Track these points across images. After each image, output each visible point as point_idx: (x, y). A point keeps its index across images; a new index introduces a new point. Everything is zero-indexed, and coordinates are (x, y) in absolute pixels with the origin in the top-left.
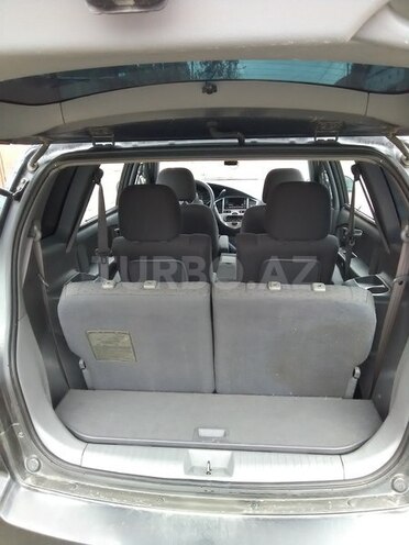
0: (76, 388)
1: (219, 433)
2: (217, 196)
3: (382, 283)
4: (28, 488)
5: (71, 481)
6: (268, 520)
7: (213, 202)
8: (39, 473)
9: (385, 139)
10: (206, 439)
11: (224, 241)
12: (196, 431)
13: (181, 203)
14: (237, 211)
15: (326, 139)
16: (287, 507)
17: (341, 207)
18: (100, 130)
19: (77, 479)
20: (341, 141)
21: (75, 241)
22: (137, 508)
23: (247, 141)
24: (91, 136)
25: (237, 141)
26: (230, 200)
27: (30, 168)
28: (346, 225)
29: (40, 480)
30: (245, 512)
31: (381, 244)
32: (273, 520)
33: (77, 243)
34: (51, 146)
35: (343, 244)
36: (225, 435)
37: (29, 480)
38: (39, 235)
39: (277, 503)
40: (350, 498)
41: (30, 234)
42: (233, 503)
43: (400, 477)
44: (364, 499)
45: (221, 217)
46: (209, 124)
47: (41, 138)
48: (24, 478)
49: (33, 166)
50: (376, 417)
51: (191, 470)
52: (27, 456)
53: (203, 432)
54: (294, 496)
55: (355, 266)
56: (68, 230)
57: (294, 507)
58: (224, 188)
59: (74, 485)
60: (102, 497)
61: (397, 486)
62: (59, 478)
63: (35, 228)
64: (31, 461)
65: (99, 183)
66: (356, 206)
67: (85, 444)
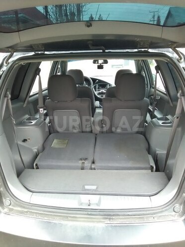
0: (28, 168)
1: (94, 187)
2: (94, 83)
3: (169, 120)
4: (5, 214)
5: (26, 210)
6: (116, 226)
7: (92, 86)
8: (10, 207)
9: (170, 50)
10: (88, 190)
11: (97, 103)
12: (84, 186)
13: (77, 85)
14: (103, 90)
15: (143, 50)
16: (125, 220)
17: (150, 87)
18: (38, 45)
19: (28, 209)
20: (150, 50)
21: (28, 101)
22: (56, 222)
23: (106, 51)
24: (33, 48)
25: (102, 51)
26: (100, 85)
27: (5, 64)
28: (153, 95)
29: (11, 210)
30: (106, 223)
31: (168, 102)
32: (119, 226)
33: (29, 102)
34: (15, 54)
35: (151, 104)
36: (97, 188)
37: (6, 210)
38: (10, 96)
39: (120, 218)
40: (154, 216)
41: (5, 96)
42: (100, 219)
43: (177, 206)
44: (160, 216)
45: (96, 93)
46: (88, 42)
47: (10, 49)
48: (4, 209)
49: (6, 63)
50: (166, 179)
51: (81, 204)
52: (5, 199)
53: (87, 187)
54: (129, 215)
55: (157, 113)
56: (25, 96)
57: (128, 220)
58: (97, 79)
59: (27, 212)
60: (40, 217)
61: (176, 210)
62: (19, 209)
63: (8, 93)
64: (6, 201)
65: (39, 74)
66: (157, 86)
67: (31, 193)
